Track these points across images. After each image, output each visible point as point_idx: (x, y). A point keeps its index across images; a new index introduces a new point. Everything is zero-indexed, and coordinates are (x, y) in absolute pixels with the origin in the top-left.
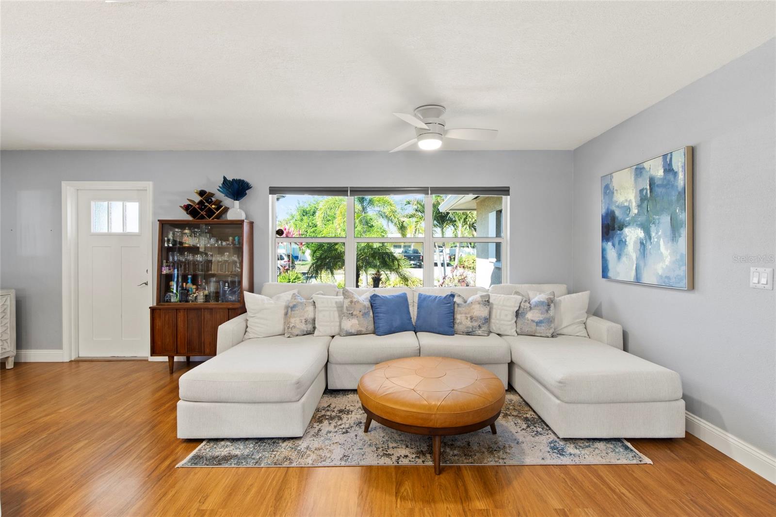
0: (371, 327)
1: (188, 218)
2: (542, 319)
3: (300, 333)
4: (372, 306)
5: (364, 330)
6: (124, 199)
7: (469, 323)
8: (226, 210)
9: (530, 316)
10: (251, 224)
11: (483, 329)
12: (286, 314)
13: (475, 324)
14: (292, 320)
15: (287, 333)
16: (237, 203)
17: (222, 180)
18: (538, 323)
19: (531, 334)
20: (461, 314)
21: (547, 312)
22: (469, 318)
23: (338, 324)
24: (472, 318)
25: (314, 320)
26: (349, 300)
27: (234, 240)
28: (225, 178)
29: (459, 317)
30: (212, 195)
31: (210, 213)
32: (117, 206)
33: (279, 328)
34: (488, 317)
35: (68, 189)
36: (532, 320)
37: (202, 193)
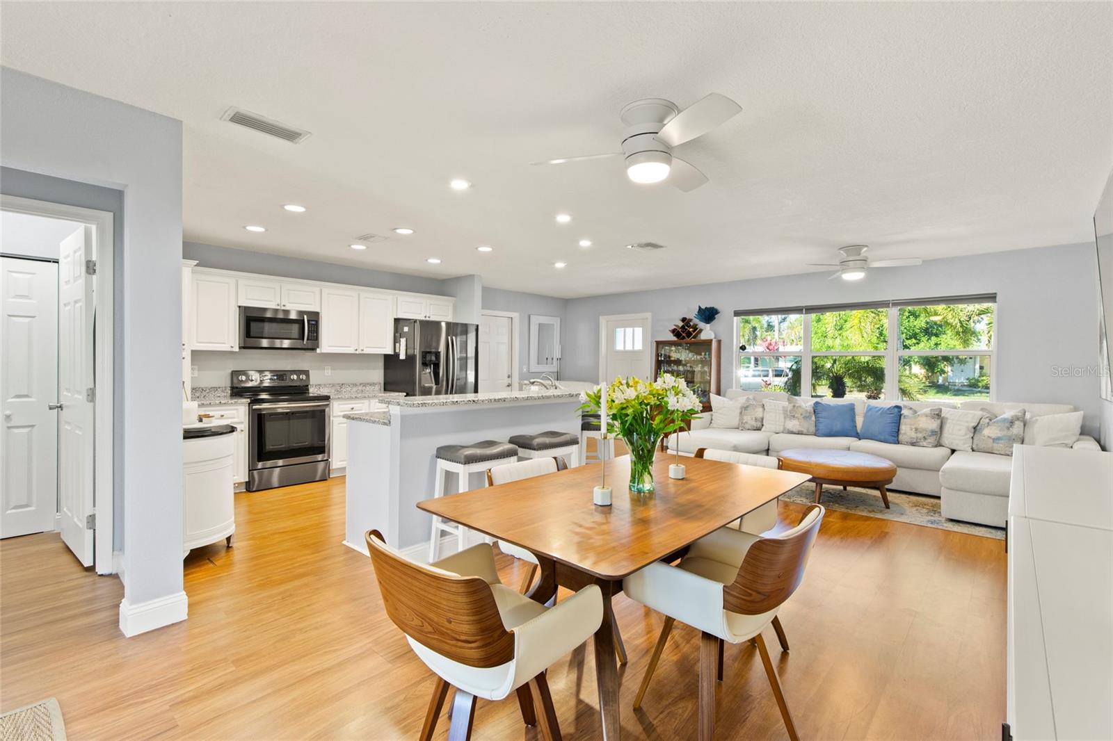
0: (812, 429)
1: (675, 339)
2: (999, 435)
3: (750, 428)
4: (815, 412)
5: (805, 431)
6: (633, 326)
7: (913, 434)
8: (701, 331)
9: (987, 432)
10: (719, 342)
11: (929, 441)
12: (741, 413)
13: (920, 435)
14: (745, 417)
15: (741, 427)
16: (708, 325)
17: (698, 309)
18: (995, 440)
19: (987, 451)
20: (906, 424)
21: (1008, 428)
22: (914, 430)
23: (783, 424)
24: (916, 429)
25: (762, 419)
26: (792, 404)
27: (705, 354)
28: (700, 307)
29: (903, 428)
30: (691, 320)
31: (689, 334)
32: (629, 330)
33: (735, 422)
34: (938, 430)
35: (603, 321)
36: (988, 437)
37: (684, 320)
